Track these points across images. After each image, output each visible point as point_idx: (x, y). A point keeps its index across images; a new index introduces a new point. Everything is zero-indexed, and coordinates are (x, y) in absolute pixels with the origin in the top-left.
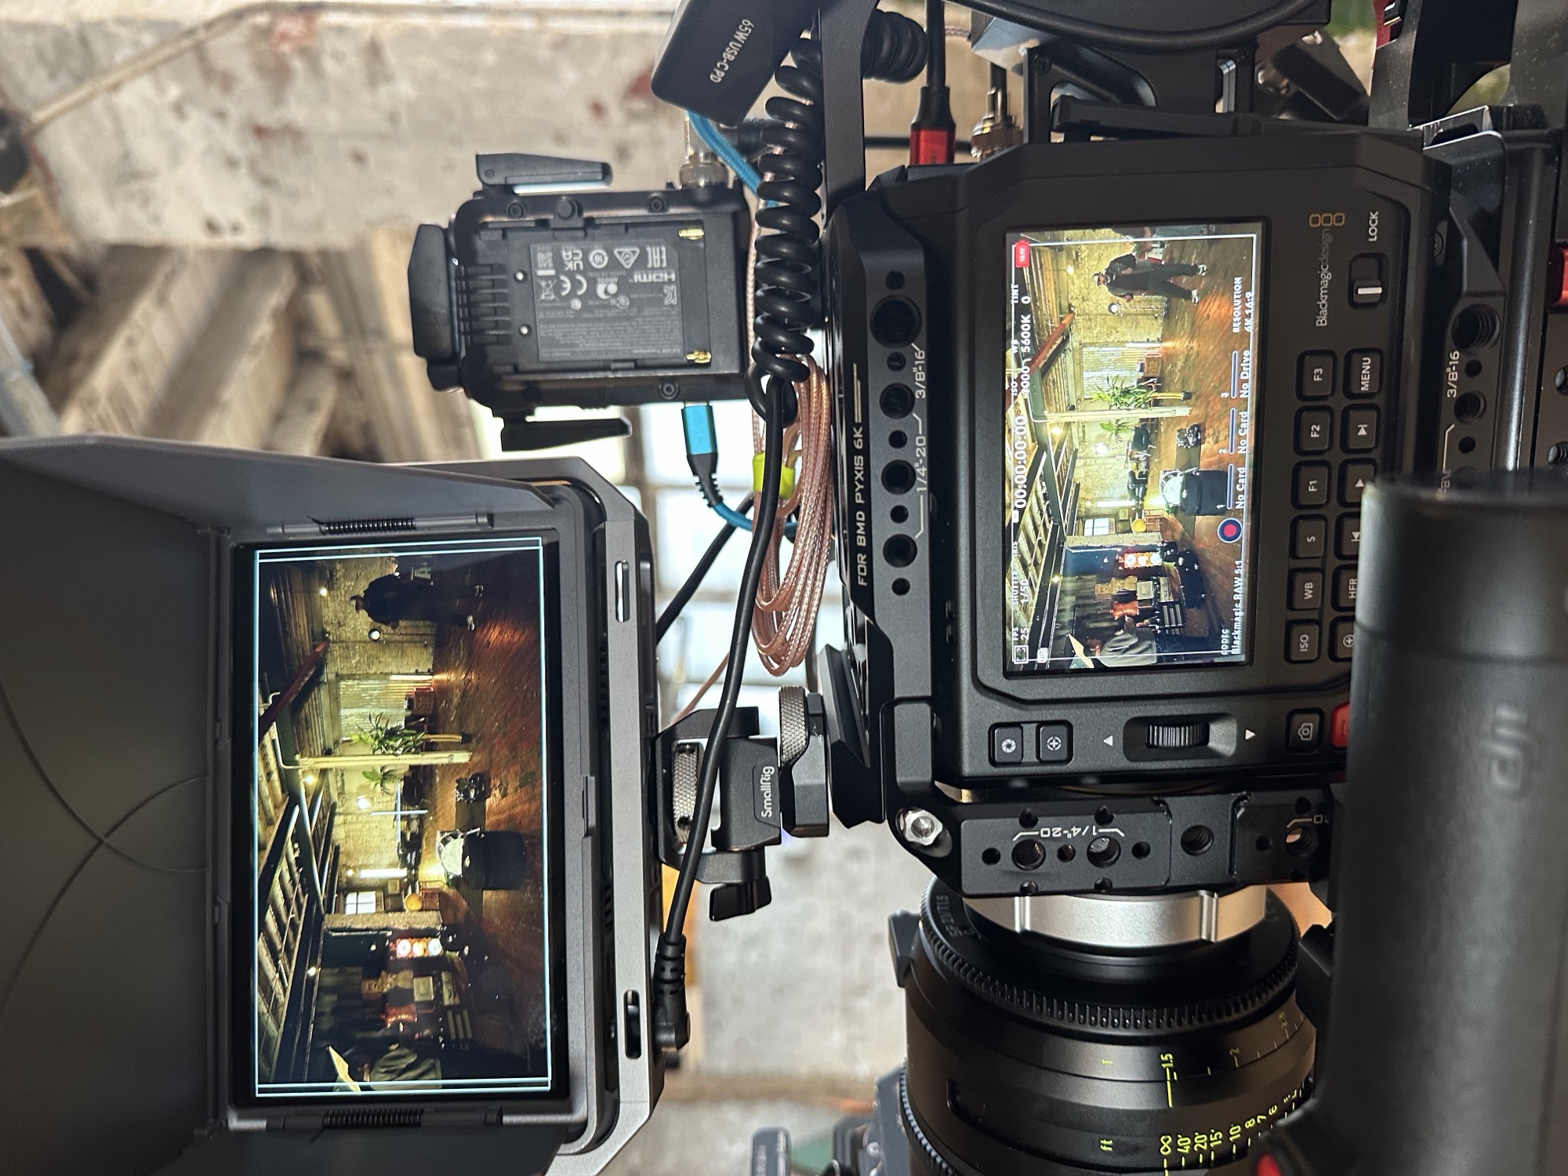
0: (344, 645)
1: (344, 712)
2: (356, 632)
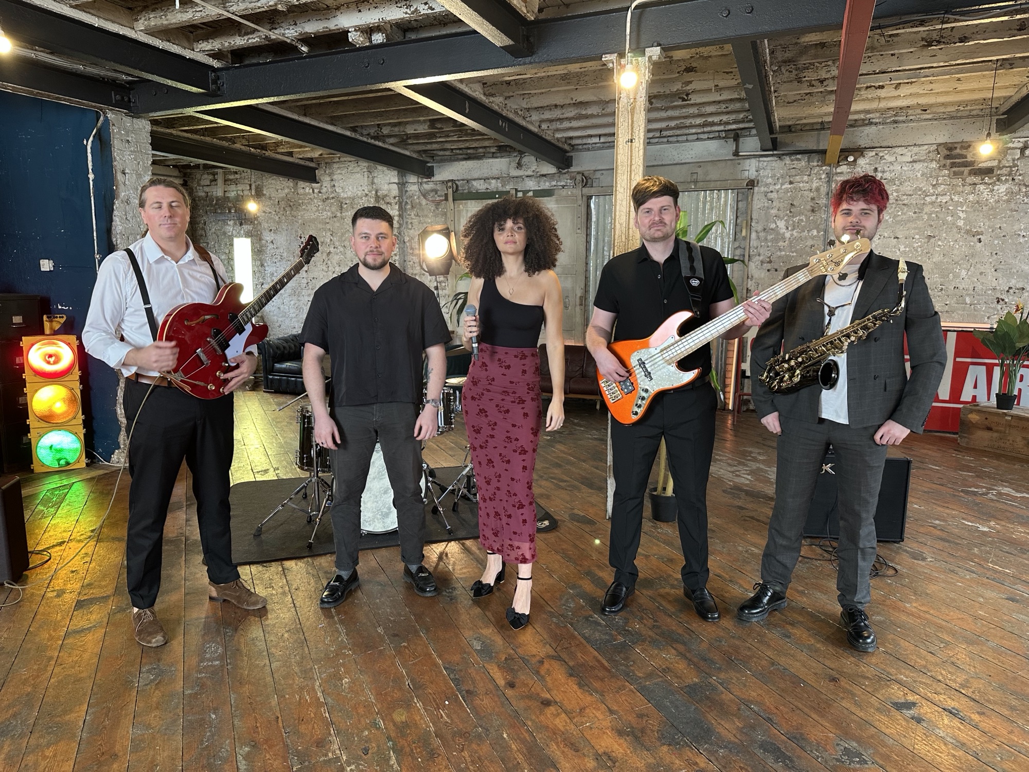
0: (824, 201)
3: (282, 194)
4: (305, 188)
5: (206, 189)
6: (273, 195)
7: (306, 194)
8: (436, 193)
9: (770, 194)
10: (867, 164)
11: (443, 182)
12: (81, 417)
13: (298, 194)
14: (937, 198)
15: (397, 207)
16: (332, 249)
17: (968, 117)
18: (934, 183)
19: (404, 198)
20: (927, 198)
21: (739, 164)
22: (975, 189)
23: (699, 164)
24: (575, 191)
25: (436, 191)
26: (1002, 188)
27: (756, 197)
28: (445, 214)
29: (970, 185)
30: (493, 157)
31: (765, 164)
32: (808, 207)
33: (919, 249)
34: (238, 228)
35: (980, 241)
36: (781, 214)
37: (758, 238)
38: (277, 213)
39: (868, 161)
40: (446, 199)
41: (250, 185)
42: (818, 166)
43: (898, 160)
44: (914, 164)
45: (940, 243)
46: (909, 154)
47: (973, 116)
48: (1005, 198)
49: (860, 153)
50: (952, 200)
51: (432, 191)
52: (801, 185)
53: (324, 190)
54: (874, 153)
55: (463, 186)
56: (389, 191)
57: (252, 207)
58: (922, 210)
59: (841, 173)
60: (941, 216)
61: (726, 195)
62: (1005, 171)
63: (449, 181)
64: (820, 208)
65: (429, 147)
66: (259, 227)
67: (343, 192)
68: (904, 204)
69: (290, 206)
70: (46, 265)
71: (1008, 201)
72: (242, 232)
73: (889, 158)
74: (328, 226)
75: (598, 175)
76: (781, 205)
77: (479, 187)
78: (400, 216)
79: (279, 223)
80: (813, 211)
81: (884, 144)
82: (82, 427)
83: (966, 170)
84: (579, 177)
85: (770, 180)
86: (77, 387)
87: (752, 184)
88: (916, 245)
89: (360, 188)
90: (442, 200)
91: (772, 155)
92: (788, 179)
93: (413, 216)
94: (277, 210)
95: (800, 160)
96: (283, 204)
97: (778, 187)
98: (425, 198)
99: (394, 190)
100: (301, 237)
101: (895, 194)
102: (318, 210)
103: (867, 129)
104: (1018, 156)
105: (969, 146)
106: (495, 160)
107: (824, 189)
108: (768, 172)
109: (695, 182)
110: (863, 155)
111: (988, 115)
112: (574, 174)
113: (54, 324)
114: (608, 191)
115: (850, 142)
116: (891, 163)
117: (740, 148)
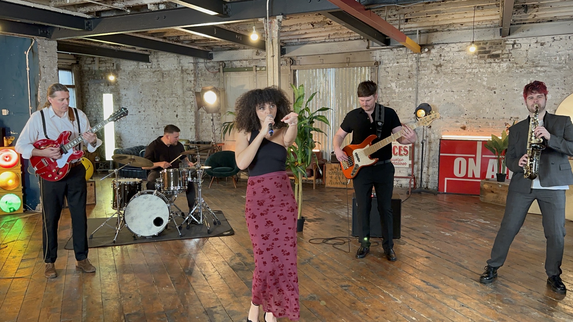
0: (415, 72)
1: (332, 72)
2: (428, 87)
3: (130, 69)
4: (143, 65)
5: (89, 66)
6: (126, 69)
7: (143, 69)
9: (387, 69)
11: (218, 62)
12: (21, 187)
13: (139, 69)
14: (472, 70)
15: (193, 76)
16: (158, 99)
17: (485, 28)
18: (471, 62)
19: (197, 70)
20: (467, 70)
21: (371, 53)
22: (491, 65)
23: (350, 53)
24: (287, 67)
25: (214, 67)
26: (504, 65)
27: (380, 70)
28: (219, 79)
29: (489, 63)
30: (244, 49)
31: (384, 53)
32: (407, 76)
33: (464, 97)
34: (106, 87)
35: (495, 93)
36: (393, 79)
37: (381, 92)
38: (128, 79)
39: (436, 51)
40: (219, 71)
41: (113, 64)
42: (411, 53)
43: (452, 50)
44: (460, 52)
45: (475, 94)
46: (457, 47)
47: (488, 27)
48: (506, 70)
50: (480, 71)
51: (212, 67)
52: (403, 64)
53: (154, 66)
54: (439, 47)
55: (228, 64)
56: (189, 67)
57: (112, 78)
58: (465, 76)
59: (423, 57)
60: (475, 79)
61: (365, 69)
62: (506, 56)
63: (221, 62)
64: (413, 76)
65: (208, 45)
66: (118, 87)
67: (164, 67)
68: (456, 74)
69: (135, 75)
70: (5, 112)
71: (508, 72)
72: (109, 90)
73: (447, 49)
74: (156, 86)
75: (299, 58)
76: (393, 75)
77: (237, 65)
78: (194, 80)
79: (129, 84)
80: (409, 77)
81: (444, 42)
82: (22, 192)
83: (486, 55)
84: (289, 60)
85: (387, 62)
86: (20, 173)
87: (377, 64)
88: (463, 95)
89: (173, 66)
90: (217, 72)
91: (388, 48)
92: (396, 61)
93: (202, 80)
94: (128, 77)
95: (401, 50)
96: (131, 74)
97: (391, 65)
98: (208, 71)
99: (192, 67)
100: (141, 92)
101: (451, 68)
102: (150, 78)
103: (435, 34)
104: (511, 48)
105: (487, 43)
106: (245, 50)
107: (415, 66)
108: (386, 57)
109: (348, 63)
110: (433, 48)
111: (495, 27)
112: (286, 58)
113: (9, 141)
114: (304, 67)
115: (427, 40)
116: (448, 52)
117: (371, 45)
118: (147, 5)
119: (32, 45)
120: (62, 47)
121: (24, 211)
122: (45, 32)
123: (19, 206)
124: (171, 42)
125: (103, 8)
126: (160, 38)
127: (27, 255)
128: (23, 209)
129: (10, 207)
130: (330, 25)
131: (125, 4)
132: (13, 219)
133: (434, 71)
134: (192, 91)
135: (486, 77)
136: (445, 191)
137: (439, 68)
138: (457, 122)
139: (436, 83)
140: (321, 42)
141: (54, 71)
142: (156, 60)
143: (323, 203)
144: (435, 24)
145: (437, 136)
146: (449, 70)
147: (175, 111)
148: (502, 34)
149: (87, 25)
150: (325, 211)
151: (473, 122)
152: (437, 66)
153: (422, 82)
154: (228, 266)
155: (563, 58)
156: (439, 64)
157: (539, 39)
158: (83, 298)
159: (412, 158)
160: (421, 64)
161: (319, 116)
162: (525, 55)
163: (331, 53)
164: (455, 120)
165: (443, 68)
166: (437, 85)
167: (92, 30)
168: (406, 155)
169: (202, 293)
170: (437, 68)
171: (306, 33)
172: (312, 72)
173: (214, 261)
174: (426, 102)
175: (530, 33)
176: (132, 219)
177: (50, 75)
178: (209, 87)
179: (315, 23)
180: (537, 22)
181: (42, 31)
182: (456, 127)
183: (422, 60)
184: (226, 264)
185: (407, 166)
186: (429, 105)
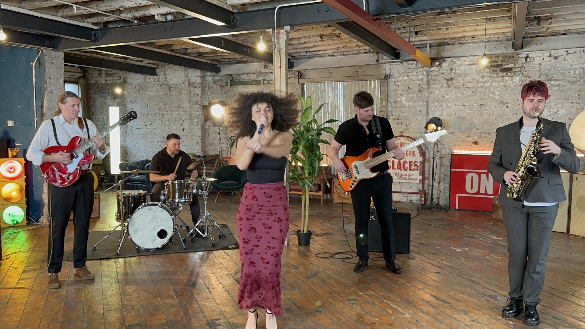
0: (425, 86)
1: (340, 86)
2: (439, 101)
3: (137, 82)
4: (150, 79)
5: (96, 79)
6: (133, 82)
7: (151, 82)
8: (222, 82)
9: (397, 82)
10: (447, 66)
11: (225, 75)
12: (25, 199)
13: (146, 82)
14: (484, 84)
15: (200, 89)
16: (165, 112)
17: (497, 41)
18: (482, 76)
19: (204, 84)
20: (479, 84)
21: (380, 66)
22: (503, 79)
23: (360, 66)
24: (295, 80)
25: (222, 80)
26: (517, 79)
27: (390, 84)
28: (226, 93)
29: (501, 77)
30: (252, 62)
31: (394, 66)
32: (418, 89)
33: (476, 112)
34: (113, 100)
35: (507, 107)
36: (403, 93)
37: (392, 106)
38: (135, 92)
39: (447, 64)
40: (227, 85)
41: (120, 77)
42: (421, 67)
43: (463, 64)
44: (471, 66)
45: (487, 108)
46: (468, 60)
47: (500, 41)
48: (519, 84)
49: (443, 60)
50: (492, 85)
51: (219, 80)
52: (413, 77)
53: (161, 80)
54: (450, 60)
55: (236, 77)
56: (196, 80)
57: (118, 91)
58: (477, 90)
59: (434, 71)
60: (487, 93)
61: (375, 83)
62: (518, 69)
63: (228, 75)
64: (424, 90)
65: (215, 58)
66: (125, 101)
67: (171, 81)
68: (467, 87)
69: (142, 89)
70: (10, 123)
72: (115, 103)
73: (458, 63)
74: (163, 100)
75: (307, 72)
76: (403, 88)
77: (245, 78)
78: (202, 94)
79: (136, 98)
80: (420, 91)
81: (455, 55)
82: (25, 204)
83: (499, 69)
84: (297, 73)
85: (397, 75)
86: (24, 184)
87: (387, 77)
88: (474, 109)
89: (180, 79)
90: (225, 85)
91: (398, 62)
92: (406, 74)
93: (209, 94)
95: (411, 64)
96: (138, 87)
97: (401, 78)
98: (215, 84)
99: (199, 80)
100: (148, 106)
101: (462, 82)
102: (157, 91)
103: (447, 47)
104: (524, 61)
105: (499, 56)
106: (253, 64)
107: (425, 80)
108: (395, 71)
109: (358, 76)
110: (444, 61)
111: (507, 40)
112: (294, 72)
113: (14, 152)
114: (312, 81)
115: (438, 54)
116: (460, 65)
117: (380, 58)
118: (154, 16)
119: (39, 55)
120: (68, 59)
121: (27, 224)
122: (52, 43)
123: (23, 218)
124: (178, 55)
125: (110, 19)
126: (167, 50)
127: (29, 266)
128: (26, 222)
129: (13, 219)
130: (339, 37)
131: (132, 14)
132: (16, 231)
133: (445, 85)
134: (199, 105)
135: (498, 91)
136: (457, 208)
137: (450, 82)
138: (469, 136)
139: (447, 97)
140: (330, 55)
141: (60, 82)
142: (163, 74)
143: (331, 218)
144: (446, 37)
145: (448, 151)
146: (460, 84)
147: (181, 125)
148: (515, 47)
149: (94, 36)
150: (332, 226)
151: (486, 137)
152: (448, 80)
153: (432, 96)
154: (232, 279)
155: (577, 72)
156: (450, 77)
157: (553, 52)
158: (85, 309)
159: (423, 173)
160: (432, 77)
161: (327, 128)
162: (538, 69)
163: (340, 66)
164: (467, 135)
165: (454, 81)
166: (448, 99)
167: (99, 41)
168: (416, 170)
169: (205, 305)
170: (448, 81)
171: (314, 46)
172: (321, 85)
173: (218, 274)
174: (437, 116)
175: (543, 46)
176: (136, 230)
177: (56, 86)
178: (217, 101)
179: (324, 35)
180: (550, 36)
181: (49, 42)
182: (468, 142)
183: (432, 74)
184: (231, 277)
185: (418, 181)
186: (439, 119)
